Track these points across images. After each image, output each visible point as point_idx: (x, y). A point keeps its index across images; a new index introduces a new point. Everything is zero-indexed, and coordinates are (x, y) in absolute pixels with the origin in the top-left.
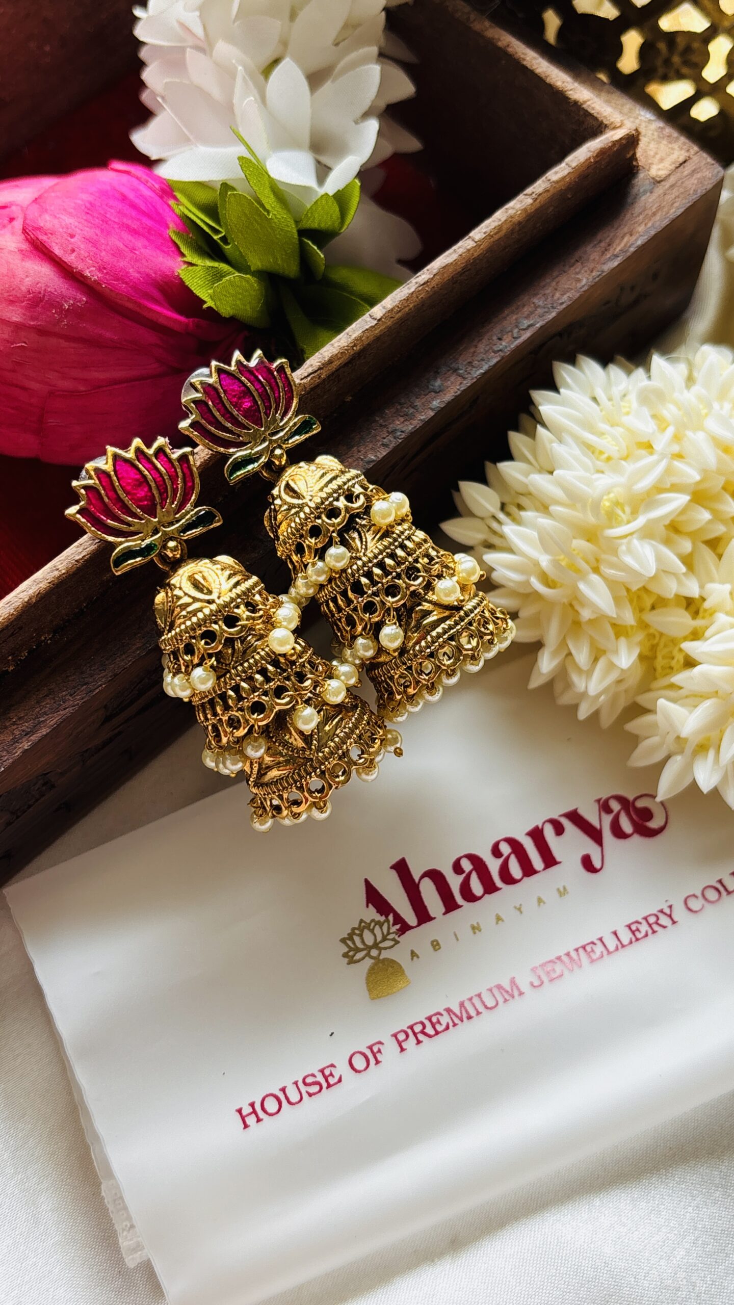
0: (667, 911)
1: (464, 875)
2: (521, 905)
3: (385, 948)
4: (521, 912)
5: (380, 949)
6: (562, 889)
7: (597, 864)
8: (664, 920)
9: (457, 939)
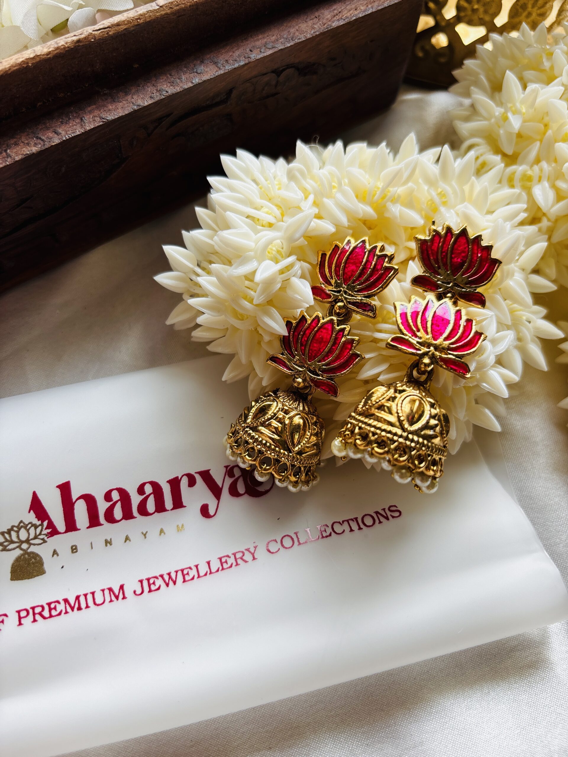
0: (252, 550)
1: (111, 503)
2: (147, 532)
3: (34, 545)
4: (145, 538)
5: (31, 544)
6: (180, 526)
7: (212, 512)
8: (248, 557)
9: (92, 548)
